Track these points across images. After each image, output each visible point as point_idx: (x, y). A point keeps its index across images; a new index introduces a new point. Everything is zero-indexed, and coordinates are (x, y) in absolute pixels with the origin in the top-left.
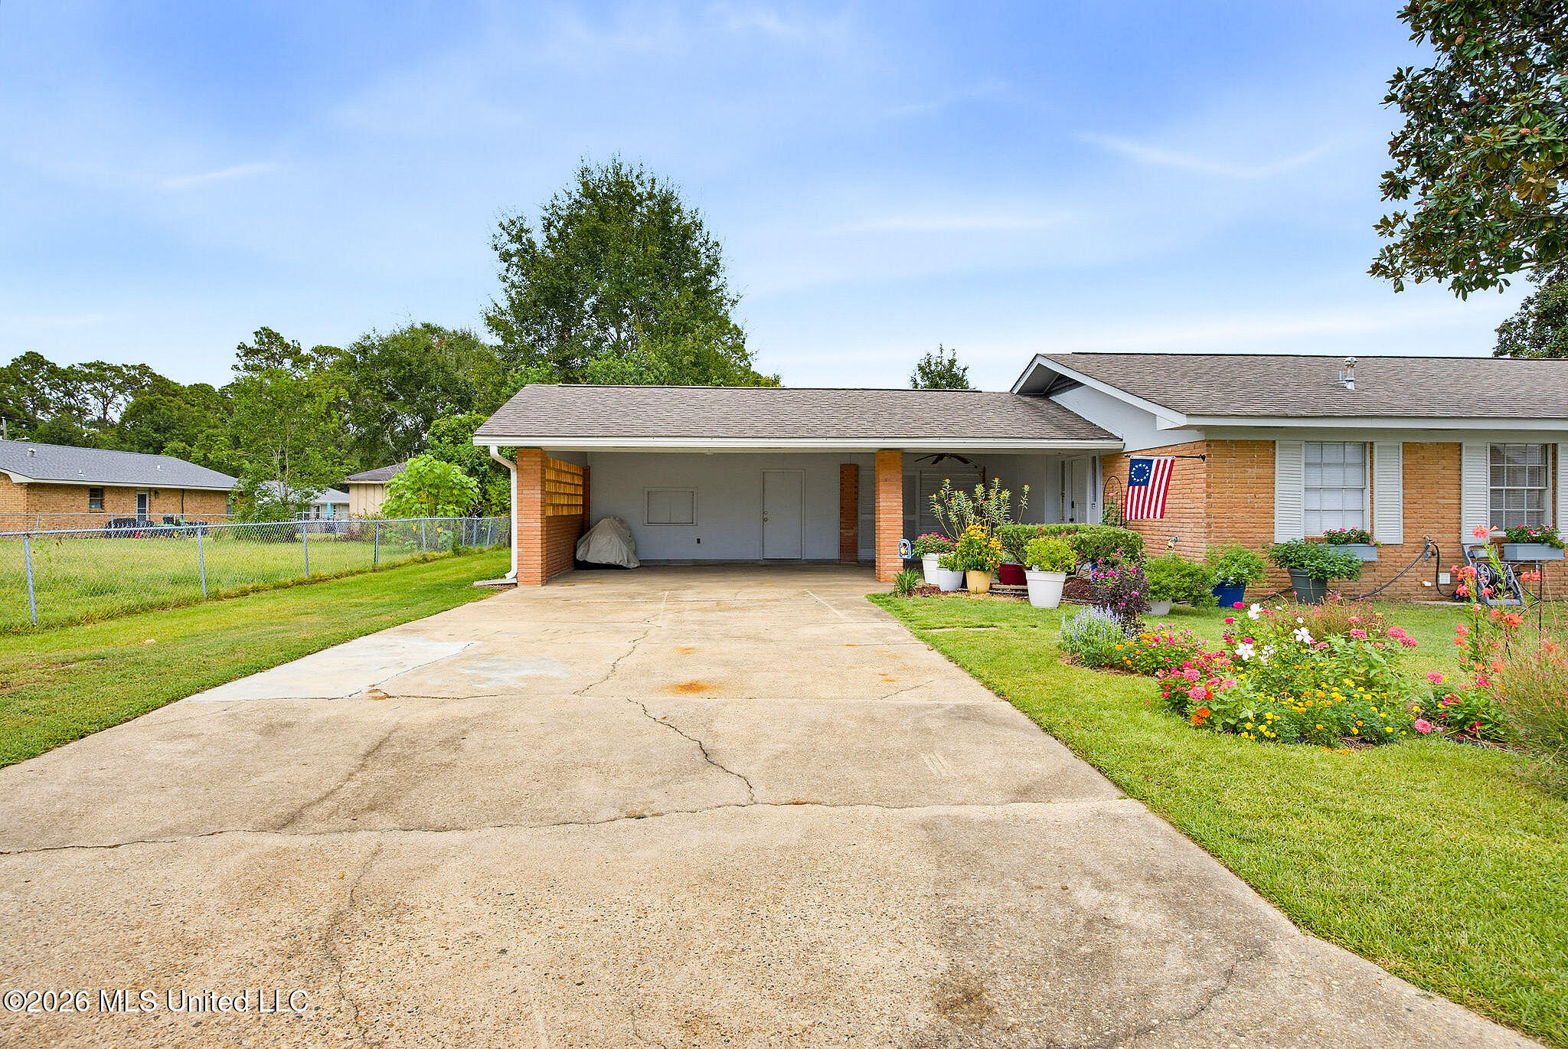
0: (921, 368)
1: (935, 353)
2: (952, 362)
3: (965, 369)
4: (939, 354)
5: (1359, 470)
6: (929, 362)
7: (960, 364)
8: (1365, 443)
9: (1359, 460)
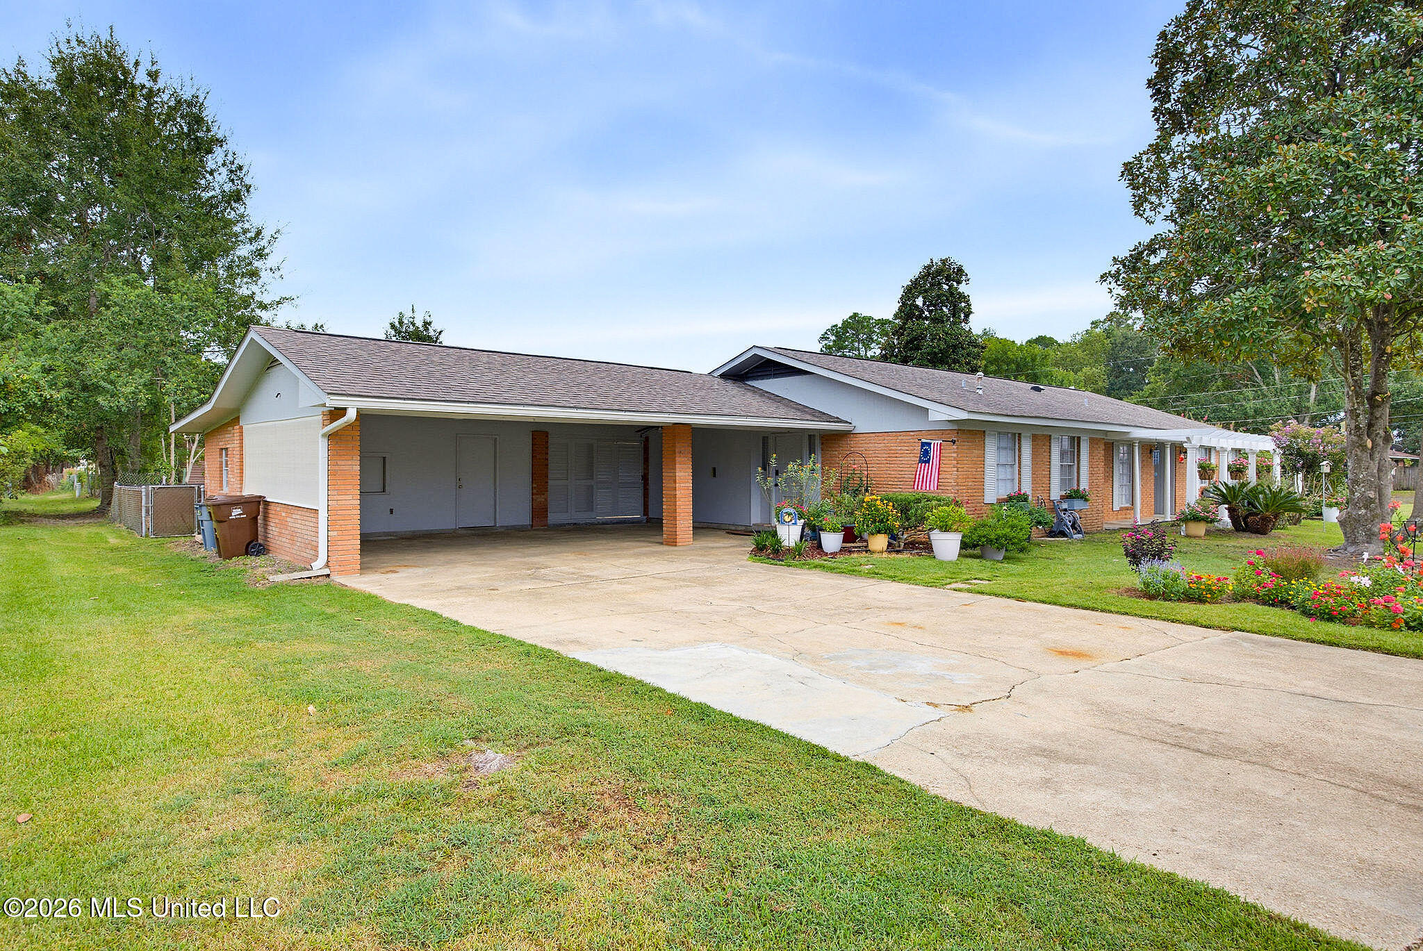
0: (393, 326)
1: (408, 314)
2: (427, 324)
3: (440, 333)
4: (411, 314)
5: (1010, 453)
6: (401, 323)
7: (436, 326)
8: (1015, 434)
9: (1010, 445)
